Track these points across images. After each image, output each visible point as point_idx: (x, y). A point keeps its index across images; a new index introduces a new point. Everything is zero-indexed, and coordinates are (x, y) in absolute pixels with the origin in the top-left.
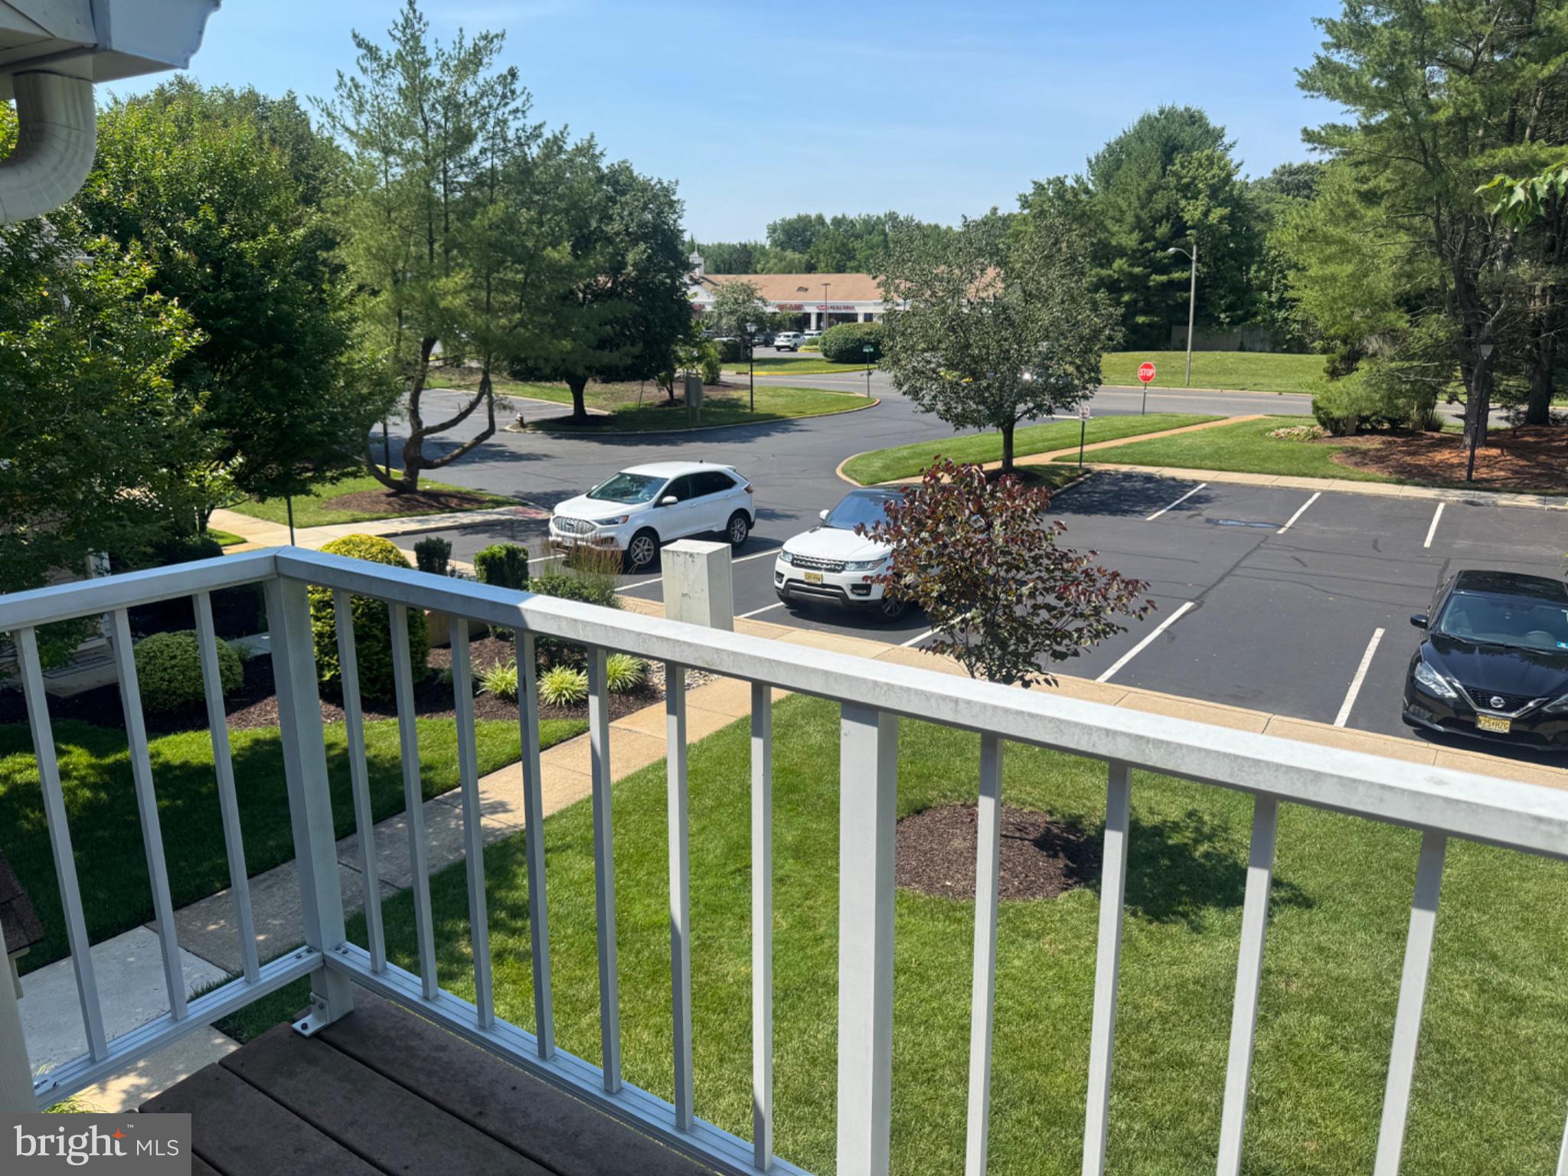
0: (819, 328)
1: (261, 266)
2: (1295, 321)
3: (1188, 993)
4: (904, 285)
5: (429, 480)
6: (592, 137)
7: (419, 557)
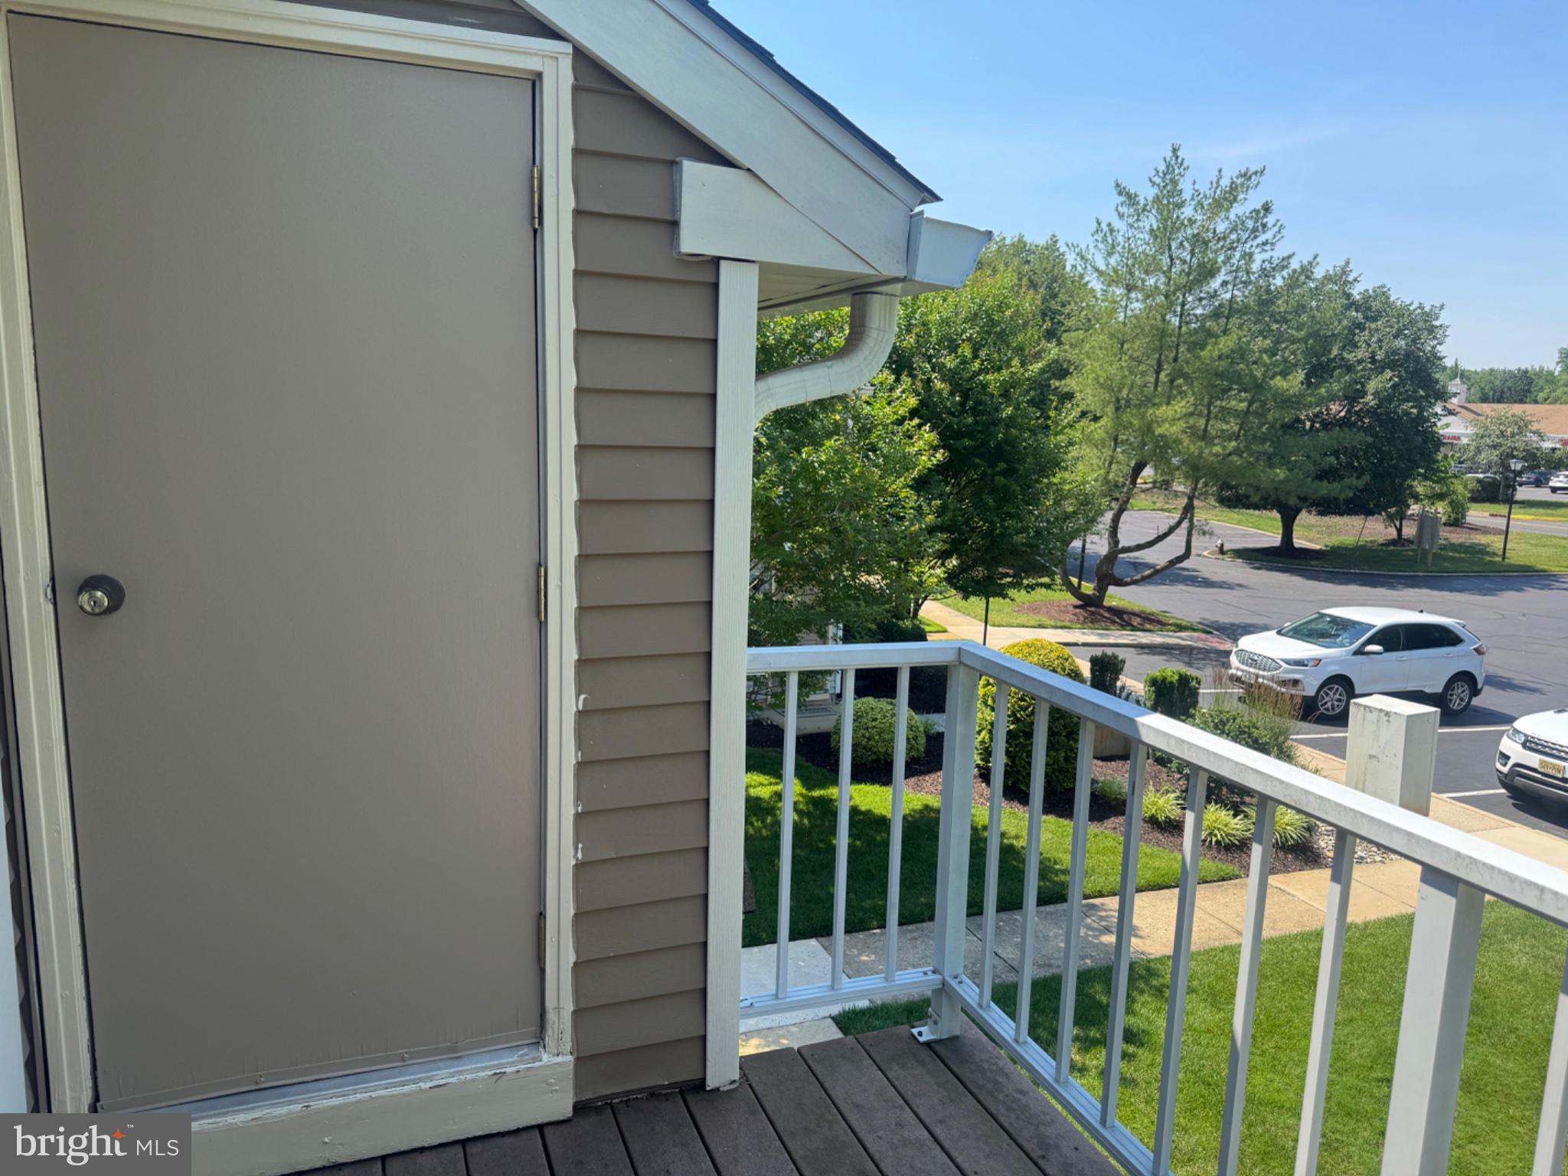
1: (1000, 396)
5: (1116, 597)
6: (1347, 263)
7: (1092, 671)
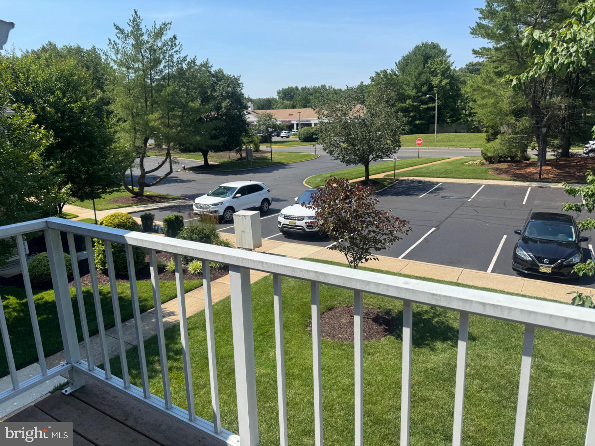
0: (297, 129)
1: (80, 113)
2: (475, 121)
3: (429, 373)
4: (326, 112)
5: (148, 191)
6: (208, 60)
7: (142, 221)
